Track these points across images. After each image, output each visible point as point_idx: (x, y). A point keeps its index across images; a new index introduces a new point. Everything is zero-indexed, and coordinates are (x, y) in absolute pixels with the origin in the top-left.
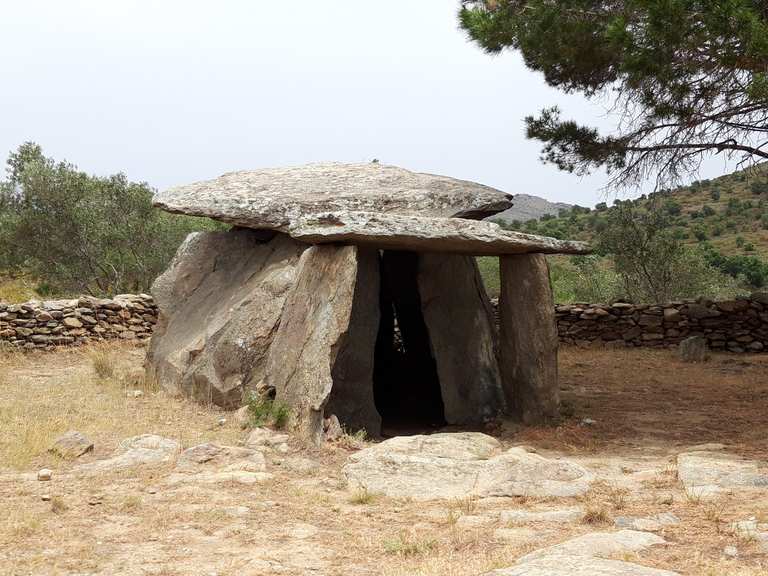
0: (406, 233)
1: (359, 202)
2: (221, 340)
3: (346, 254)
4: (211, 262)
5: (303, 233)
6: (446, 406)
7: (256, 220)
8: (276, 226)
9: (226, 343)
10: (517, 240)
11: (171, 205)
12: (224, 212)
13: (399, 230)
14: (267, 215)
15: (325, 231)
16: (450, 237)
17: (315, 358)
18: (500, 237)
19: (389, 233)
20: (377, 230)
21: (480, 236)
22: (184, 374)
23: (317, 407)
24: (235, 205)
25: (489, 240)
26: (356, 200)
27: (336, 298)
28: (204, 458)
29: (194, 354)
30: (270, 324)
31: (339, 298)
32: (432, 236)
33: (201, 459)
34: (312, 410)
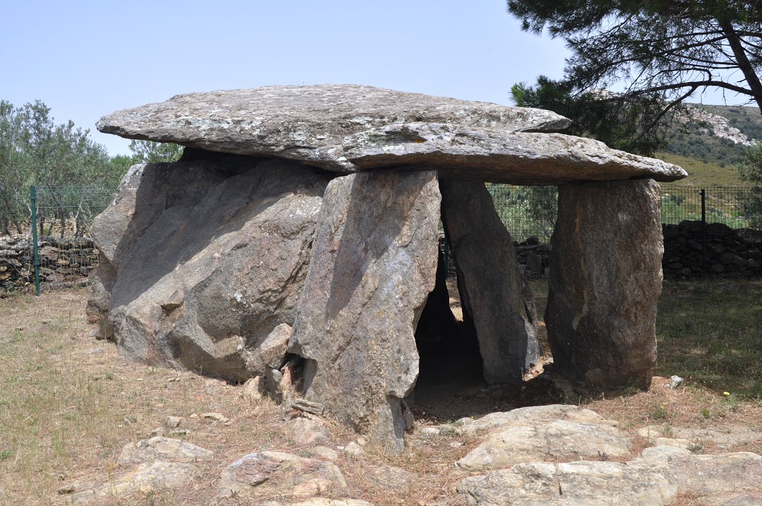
0: (505, 152)
1: (386, 120)
2: (208, 292)
3: (425, 182)
4: (161, 199)
5: (365, 153)
6: (485, 362)
7: (248, 143)
8: (277, 149)
9: (218, 297)
10: (629, 162)
11: (129, 129)
12: (202, 135)
13: (496, 149)
14: (265, 137)
15: (399, 149)
16: (558, 157)
17: (390, 326)
18: (613, 158)
19: (483, 152)
20: (467, 148)
21: (592, 156)
22: (156, 333)
23: (400, 393)
24: (216, 125)
25: (601, 162)
26: (382, 117)
27: (415, 243)
28: (258, 477)
29: (168, 309)
30: (284, 274)
31: (421, 242)
32: (538, 156)
33: (254, 480)
34: (391, 397)
